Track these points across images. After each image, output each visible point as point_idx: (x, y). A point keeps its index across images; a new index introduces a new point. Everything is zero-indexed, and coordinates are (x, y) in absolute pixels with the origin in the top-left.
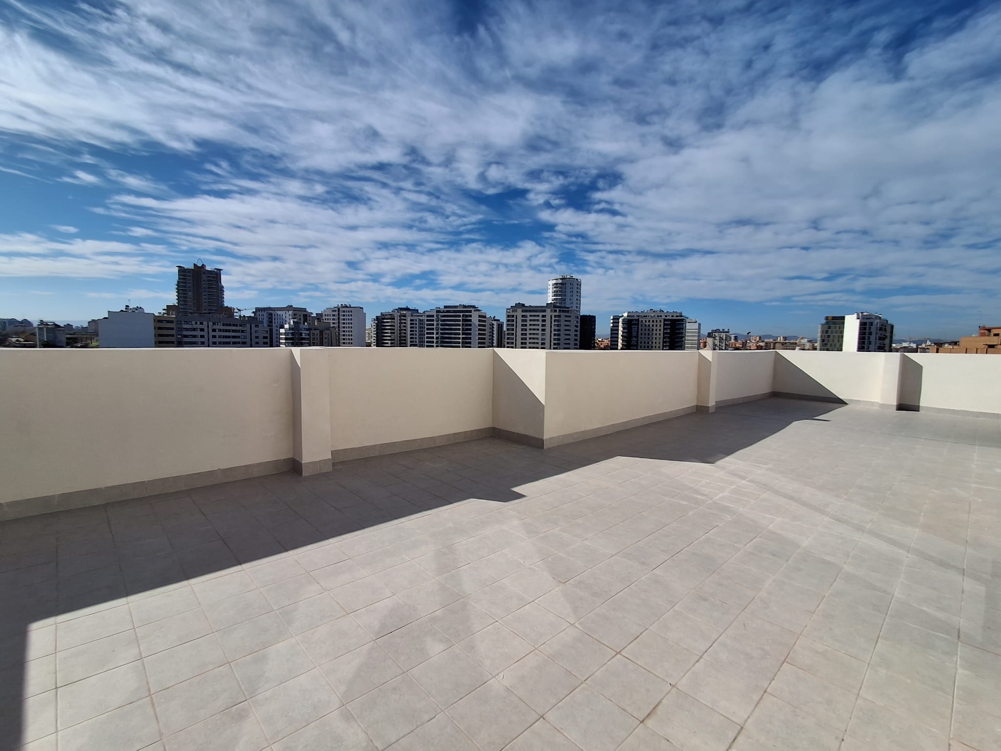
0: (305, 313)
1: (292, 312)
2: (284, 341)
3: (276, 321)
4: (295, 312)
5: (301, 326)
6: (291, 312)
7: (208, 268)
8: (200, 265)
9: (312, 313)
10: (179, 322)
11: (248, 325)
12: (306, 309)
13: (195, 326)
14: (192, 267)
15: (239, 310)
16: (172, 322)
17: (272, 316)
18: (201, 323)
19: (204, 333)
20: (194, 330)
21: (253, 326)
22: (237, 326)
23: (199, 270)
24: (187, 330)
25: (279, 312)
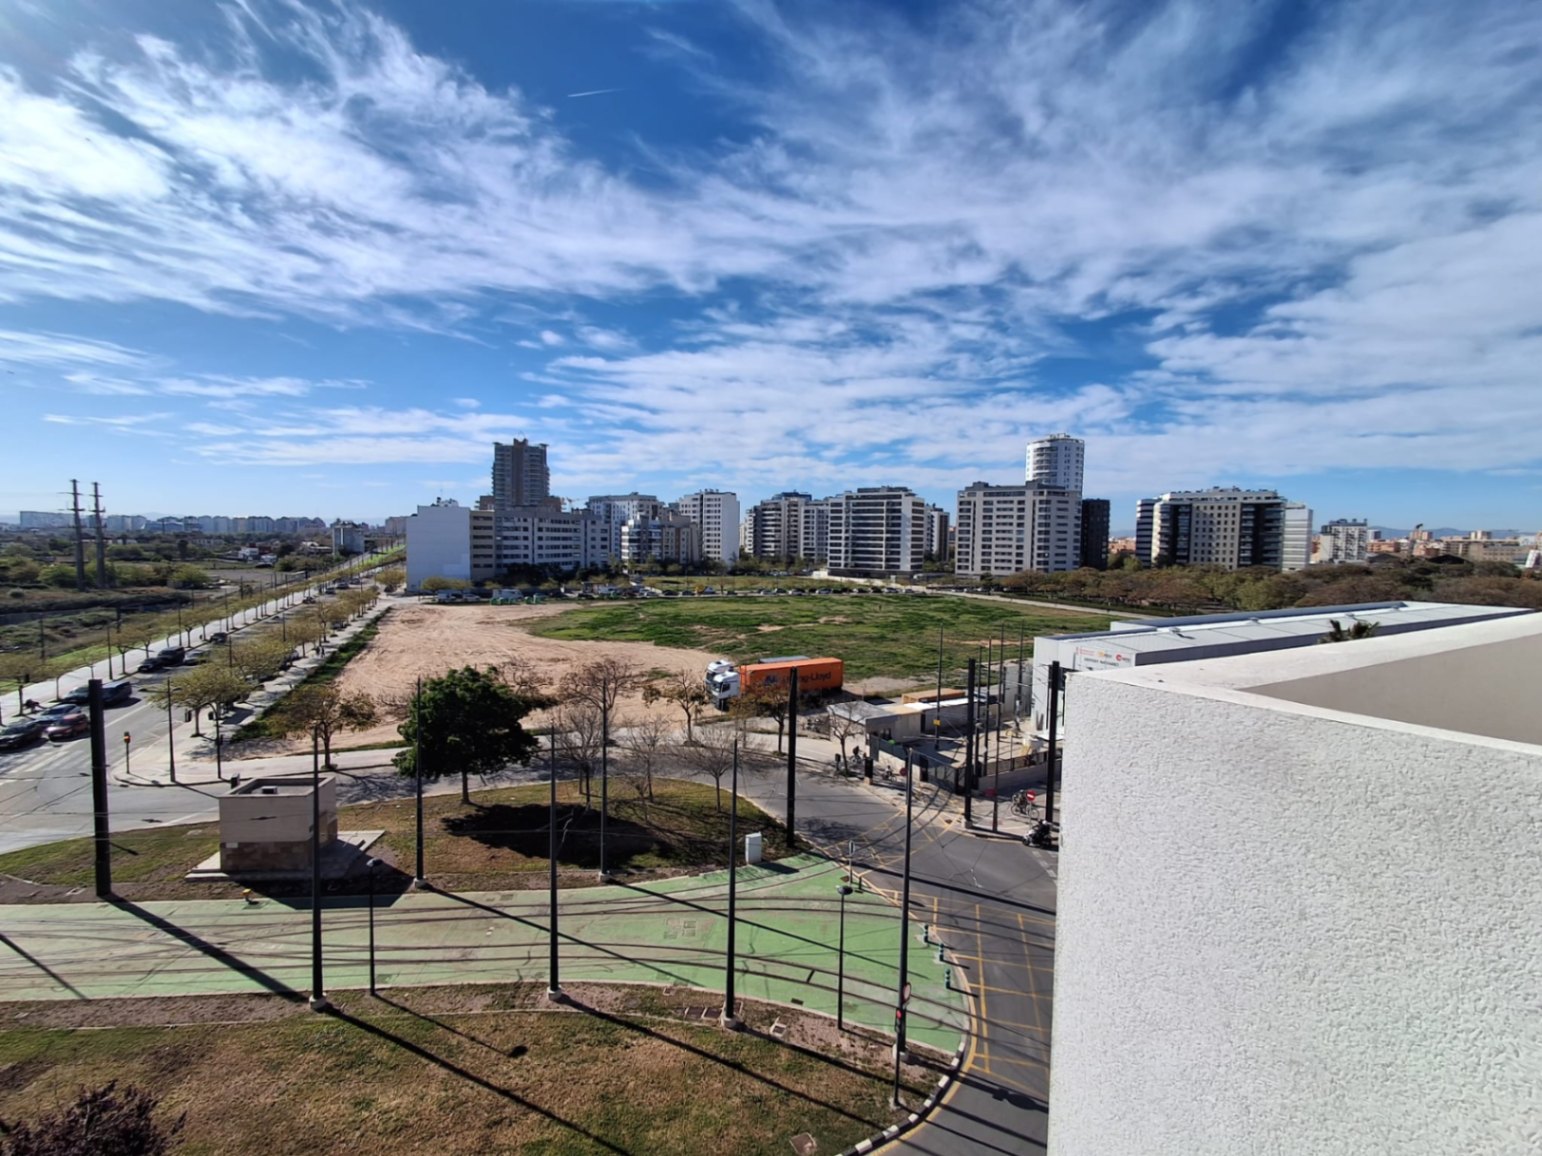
0: (654, 503)
1: (637, 502)
2: (627, 544)
3: (616, 516)
4: (642, 502)
5: (651, 522)
6: (635, 503)
7: (530, 444)
9: (664, 504)
10: (499, 519)
11: (583, 522)
12: (655, 497)
13: (518, 524)
14: (511, 443)
15: (571, 502)
16: (490, 518)
17: (610, 509)
18: (525, 520)
20: (516, 529)
21: (589, 523)
23: (520, 447)
24: (508, 529)
25: (619, 503)
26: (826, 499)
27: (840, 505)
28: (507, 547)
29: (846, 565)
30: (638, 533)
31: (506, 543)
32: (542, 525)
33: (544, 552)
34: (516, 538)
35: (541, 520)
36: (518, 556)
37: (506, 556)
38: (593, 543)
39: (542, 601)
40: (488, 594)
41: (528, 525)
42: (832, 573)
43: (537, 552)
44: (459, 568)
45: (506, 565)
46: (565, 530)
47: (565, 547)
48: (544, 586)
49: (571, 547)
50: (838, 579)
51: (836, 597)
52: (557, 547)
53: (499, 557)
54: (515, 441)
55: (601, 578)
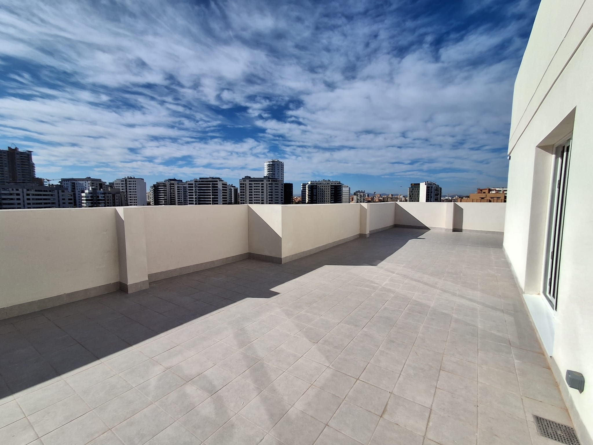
0: (100, 182)
1: (90, 182)
2: (85, 202)
3: (78, 188)
4: (93, 182)
5: (98, 191)
6: (89, 182)
7: (20, 150)
8: (13, 148)
9: (106, 183)
11: (56, 191)
12: (101, 179)
13: (12, 192)
14: (7, 149)
15: (48, 180)
17: (75, 184)
18: (17, 190)
19: (20, 197)
20: (11, 194)
21: (60, 191)
22: (47, 191)
25: (80, 182)
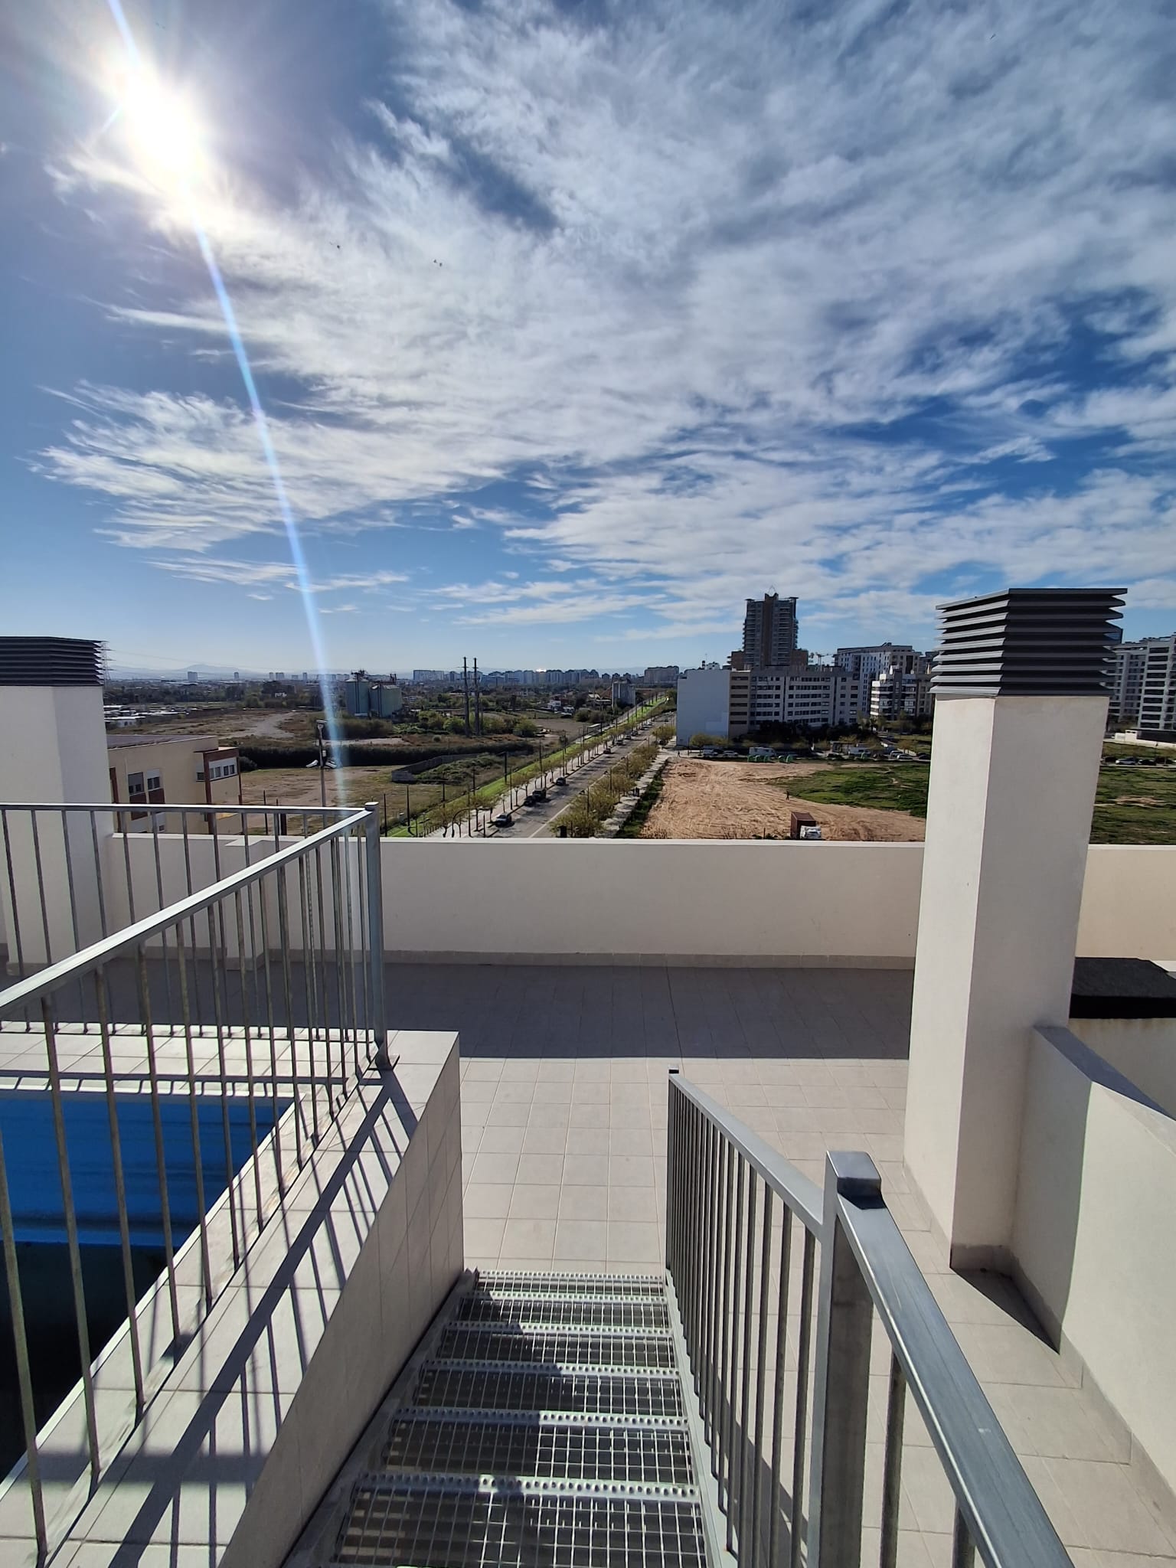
0: (909, 654)
1: (890, 653)
2: (878, 700)
3: (865, 667)
4: (895, 653)
5: (905, 676)
6: (888, 654)
7: (781, 597)
8: (771, 595)
9: (920, 653)
10: (754, 679)
11: (833, 679)
12: (911, 647)
13: (771, 683)
14: (763, 599)
15: (820, 656)
16: (746, 678)
17: (860, 661)
18: (778, 679)
19: (780, 692)
20: (769, 688)
21: (839, 679)
22: (810, 680)
23: (771, 601)
24: (761, 688)
25: (873, 654)
26: (1144, 641)
27: (1166, 650)
28: (759, 705)
29: (1167, 726)
30: (891, 688)
31: (759, 701)
32: (794, 683)
33: (794, 709)
34: (770, 696)
35: (792, 679)
36: (769, 714)
37: (759, 714)
38: (843, 700)
39: (794, 760)
40: (745, 751)
41: (781, 683)
42: (1144, 736)
43: (788, 709)
44: (719, 726)
45: (758, 722)
46: (815, 688)
47: (814, 704)
48: (797, 745)
49: (820, 704)
50: (1152, 743)
51: (1147, 769)
52: (807, 704)
53: (752, 714)
54: (767, 595)
55: (851, 739)
